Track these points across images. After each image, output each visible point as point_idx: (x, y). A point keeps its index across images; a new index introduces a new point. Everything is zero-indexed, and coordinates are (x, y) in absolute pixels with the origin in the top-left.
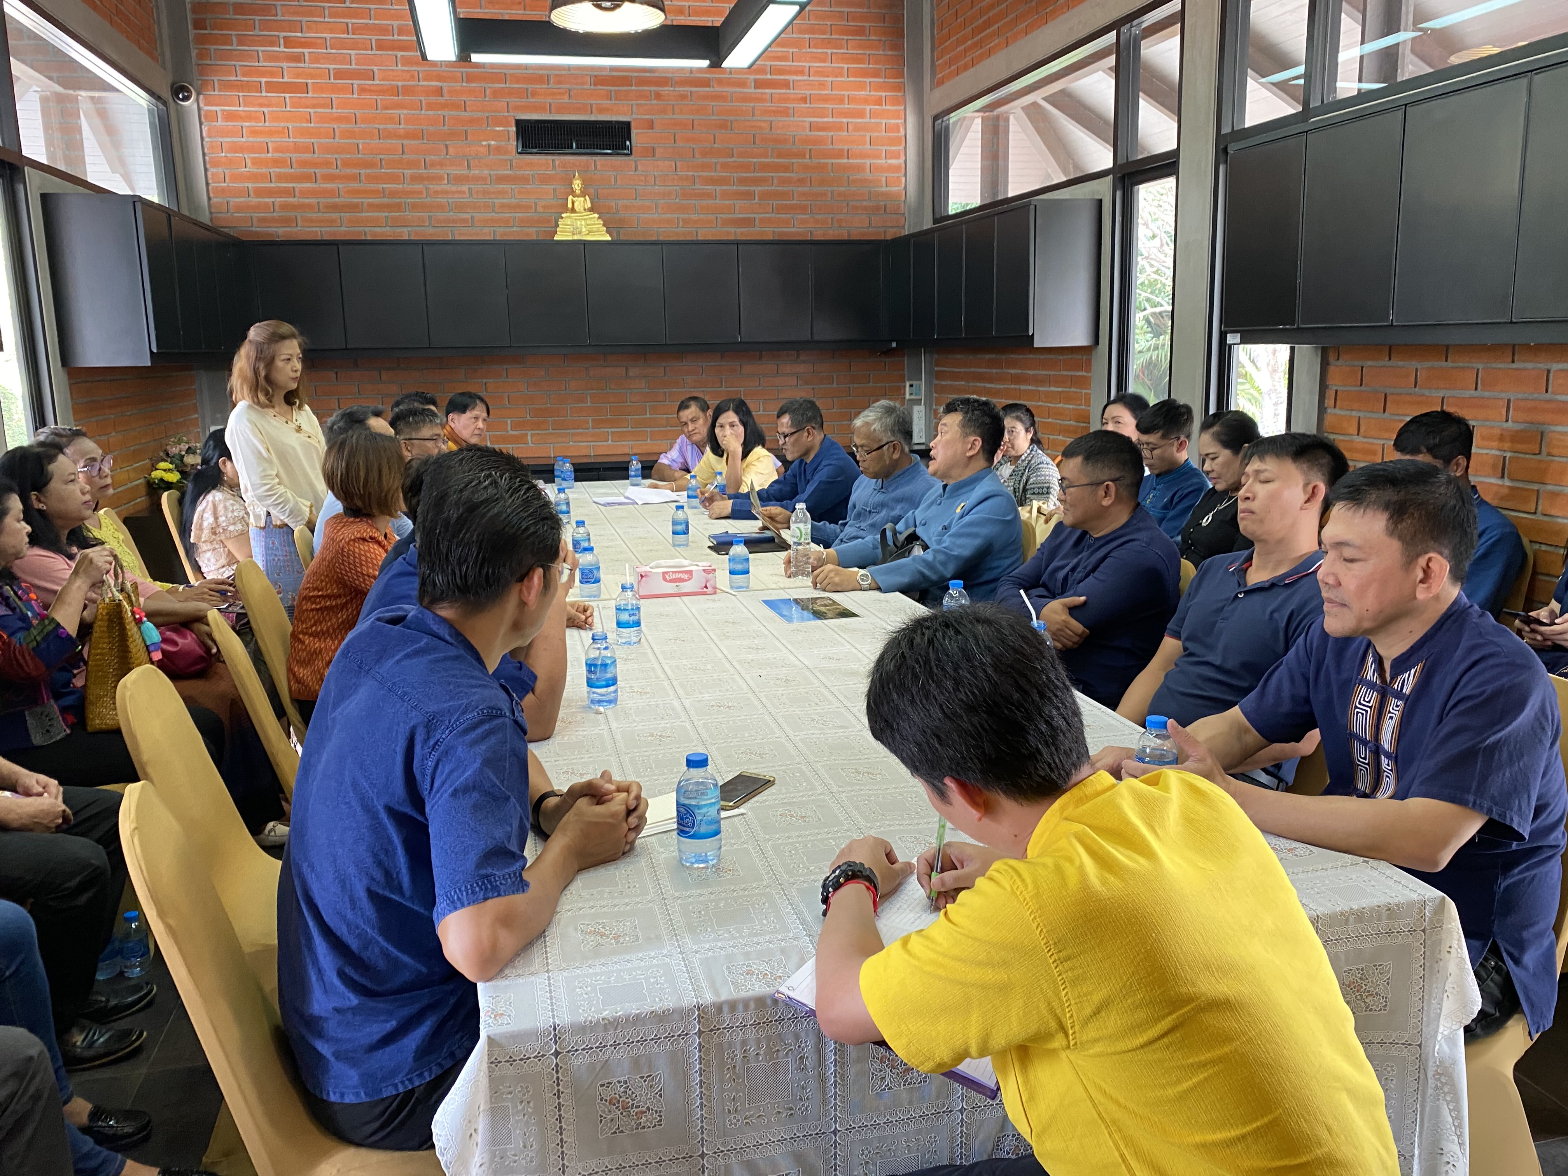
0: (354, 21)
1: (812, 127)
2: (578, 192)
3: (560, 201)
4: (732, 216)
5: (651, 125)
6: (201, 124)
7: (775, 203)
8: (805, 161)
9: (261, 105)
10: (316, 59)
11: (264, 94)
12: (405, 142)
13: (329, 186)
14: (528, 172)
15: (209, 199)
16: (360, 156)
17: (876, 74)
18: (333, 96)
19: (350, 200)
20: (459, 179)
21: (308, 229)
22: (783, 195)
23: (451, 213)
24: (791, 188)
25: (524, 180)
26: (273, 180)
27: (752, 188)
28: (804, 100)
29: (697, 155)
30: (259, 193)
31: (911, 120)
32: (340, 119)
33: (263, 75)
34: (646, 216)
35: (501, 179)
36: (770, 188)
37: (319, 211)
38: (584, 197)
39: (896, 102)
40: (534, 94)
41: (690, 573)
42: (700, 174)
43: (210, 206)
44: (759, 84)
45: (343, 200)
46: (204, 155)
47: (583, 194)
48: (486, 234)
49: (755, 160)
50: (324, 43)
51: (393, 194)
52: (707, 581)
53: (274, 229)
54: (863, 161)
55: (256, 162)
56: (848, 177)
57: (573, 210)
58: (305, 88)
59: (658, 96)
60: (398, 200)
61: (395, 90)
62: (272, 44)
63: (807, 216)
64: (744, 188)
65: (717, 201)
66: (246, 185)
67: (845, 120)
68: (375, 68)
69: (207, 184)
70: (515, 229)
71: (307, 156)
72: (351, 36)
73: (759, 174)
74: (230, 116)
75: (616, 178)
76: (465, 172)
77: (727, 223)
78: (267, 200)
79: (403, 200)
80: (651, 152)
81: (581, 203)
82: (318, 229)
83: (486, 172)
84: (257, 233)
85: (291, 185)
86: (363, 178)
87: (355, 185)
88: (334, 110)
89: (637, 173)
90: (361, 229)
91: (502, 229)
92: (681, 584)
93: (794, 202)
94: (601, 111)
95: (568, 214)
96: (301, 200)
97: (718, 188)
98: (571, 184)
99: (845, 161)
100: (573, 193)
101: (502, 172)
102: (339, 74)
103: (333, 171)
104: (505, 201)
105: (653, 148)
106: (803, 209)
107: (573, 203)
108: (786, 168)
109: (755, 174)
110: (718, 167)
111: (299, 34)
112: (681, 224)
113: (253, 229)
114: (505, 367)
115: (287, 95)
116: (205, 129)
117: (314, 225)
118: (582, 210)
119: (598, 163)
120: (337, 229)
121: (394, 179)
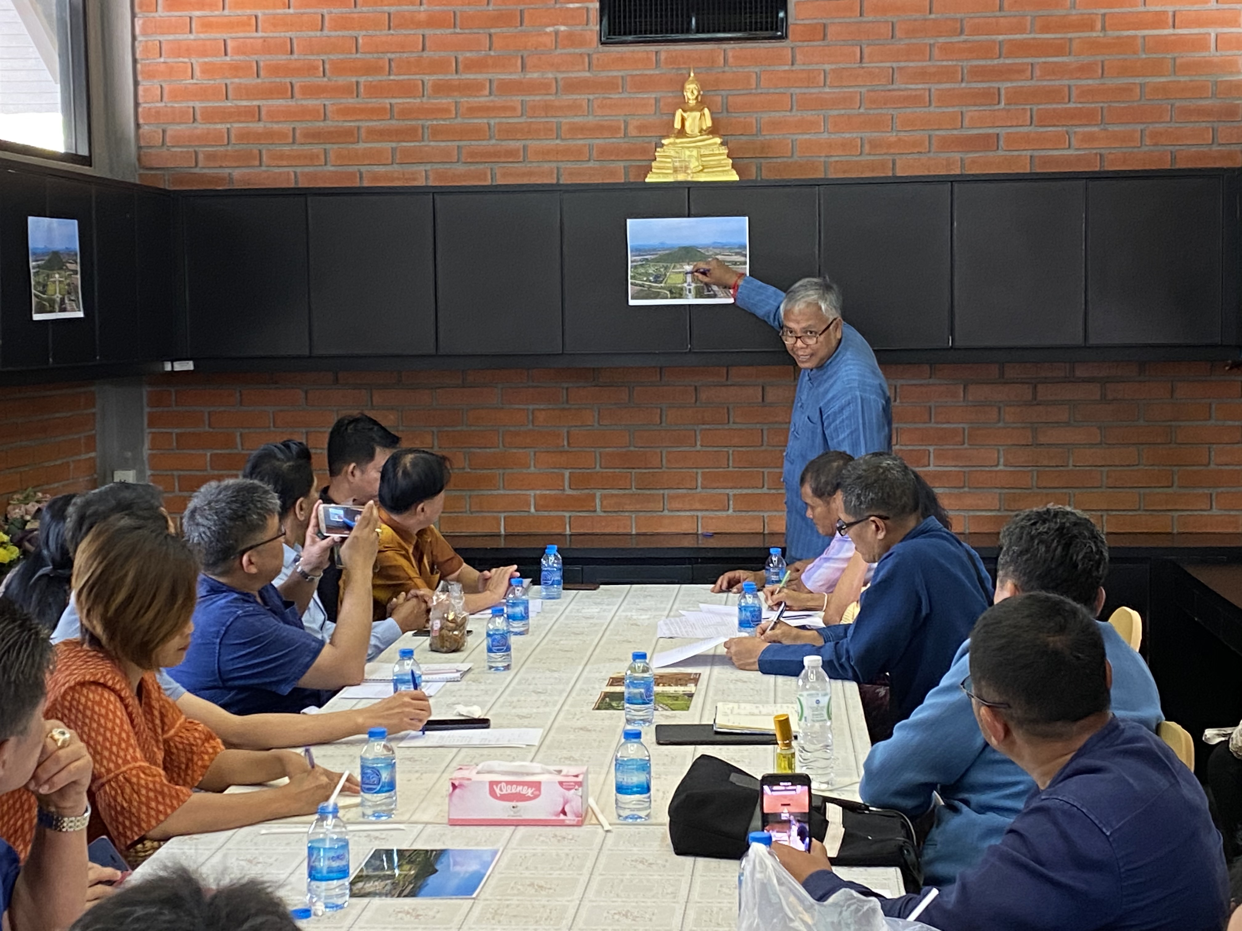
3: (665, 117)
4: (955, 132)
6: (133, 16)
7: (1035, 108)
8: (1094, 34)
13: (311, 103)
14: (615, 74)
15: (138, 126)
16: (358, 56)
19: (340, 124)
20: (507, 88)
21: (277, 170)
22: (1051, 94)
23: (493, 142)
24: (1067, 82)
25: (610, 85)
26: (230, 96)
27: (996, 85)
29: (898, 34)
30: (210, 116)
34: (807, 137)
35: (572, 86)
36: (1028, 83)
37: (294, 143)
38: (702, 110)
41: (537, 785)
42: (902, 64)
43: (137, 137)
45: (329, 123)
46: (135, 61)
47: (701, 104)
49: (1001, 37)
51: (406, 113)
52: (566, 803)
53: (228, 171)
54: (1202, 30)
55: (209, 70)
56: (1175, 59)
57: (682, 133)
60: (414, 123)
63: (1095, 129)
64: (980, 85)
65: (932, 109)
66: (191, 104)
69: (137, 104)
70: (591, 164)
73: (1008, 61)
75: (758, 78)
77: (946, 144)
78: (219, 126)
79: (420, 122)
81: (695, 121)
82: (290, 170)
83: (550, 75)
84: (201, 177)
85: (256, 103)
86: (362, 89)
89: (794, 68)
90: (356, 168)
91: (569, 165)
92: (520, 804)
93: (1071, 105)
95: (671, 140)
96: (269, 125)
97: (934, 87)
98: (683, 89)
99: (1170, 31)
100: (683, 103)
101: (573, 75)
103: (319, 80)
104: (577, 120)
105: (825, 26)
106: (1088, 117)
107: (683, 120)
108: (1060, 49)
109: (1001, 61)
110: (936, 51)
112: (867, 148)
113: (196, 170)
114: (565, 385)
116: (138, 23)
117: (285, 163)
118: (697, 131)
119: (730, 54)
120: (320, 168)
121: (406, 89)
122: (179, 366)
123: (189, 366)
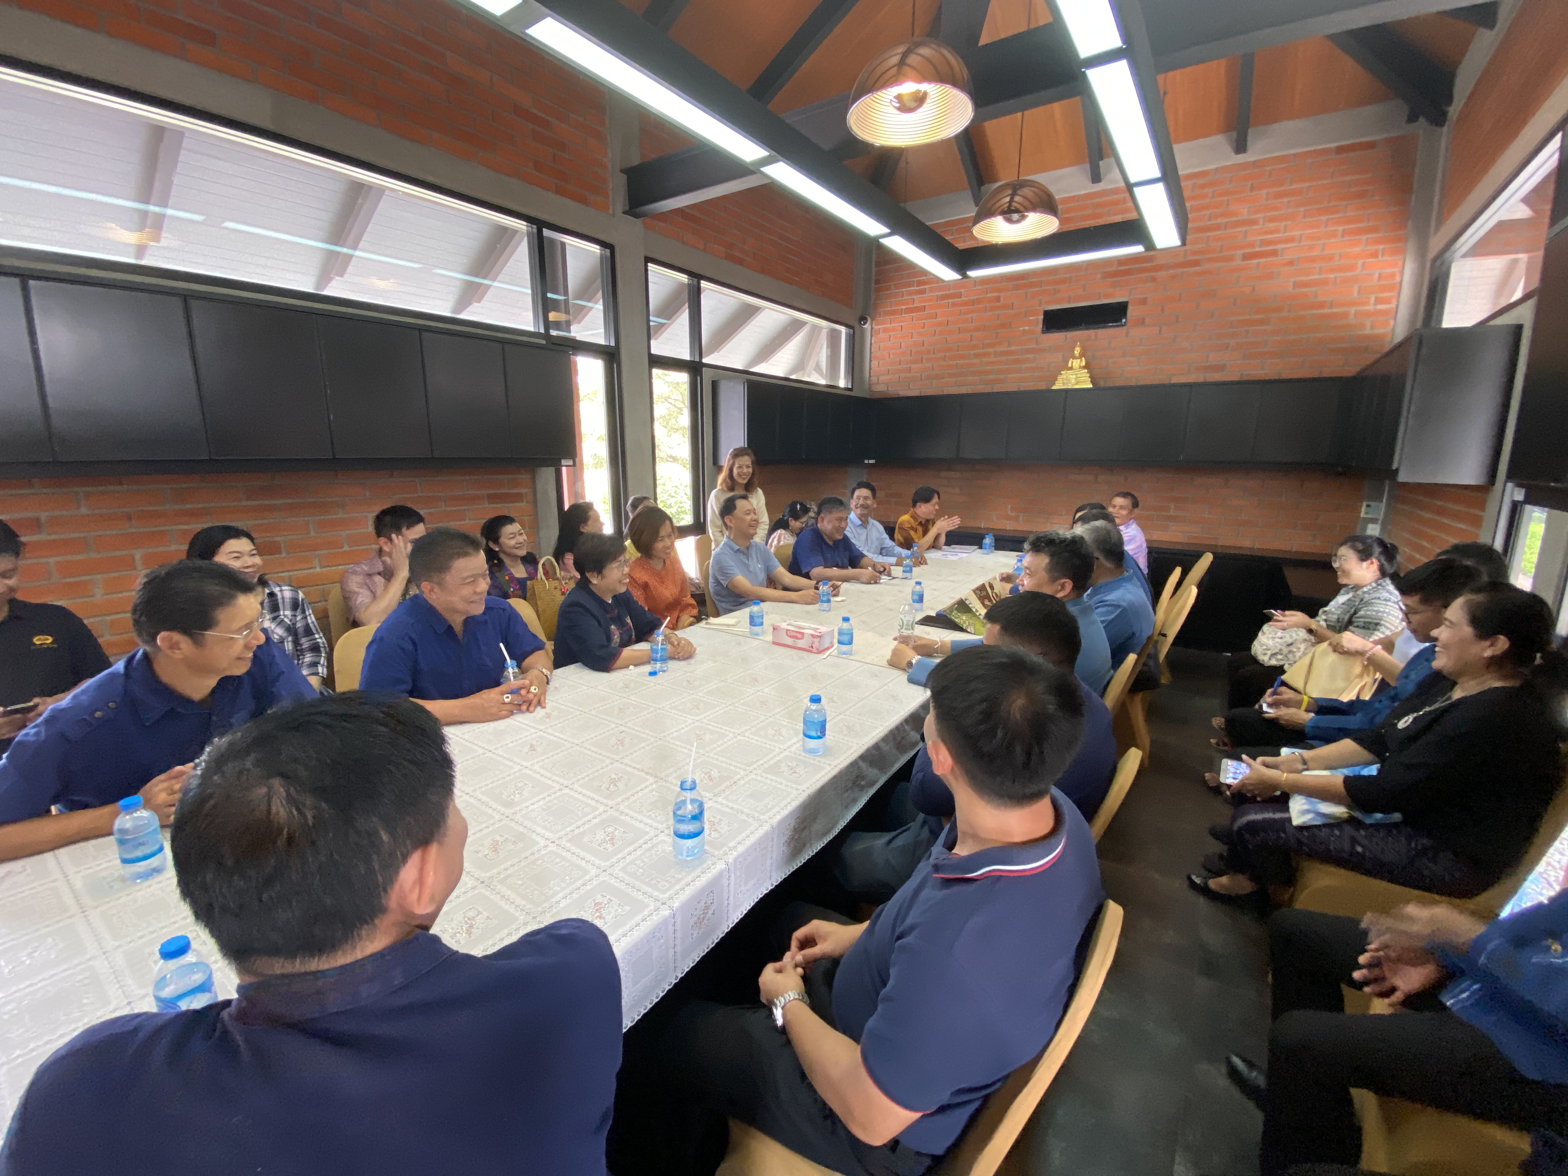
2: (1077, 356)
3: (1064, 362)
4: (1203, 364)
5: (1144, 302)
6: (872, 336)
7: (1246, 351)
8: (1283, 314)
9: (901, 322)
10: (932, 291)
11: (903, 315)
12: (974, 334)
13: (929, 364)
14: (1048, 345)
15: (870, 376)
16: (947, 345)
18: (937, 311)
19: (938, 372)
20: (1001, 354)
21: (915, 390)
22: (1256, 345)
23: (993, 376)
24: (1265, 338)
25: (1044, 350)
26: (901, 364)
27: (1227, 341)
30: (894, 372)
32: (940, 324)
33: (903, 304)
34: (1129, 368)
35: (1028, 351)
36: (1244, 340)
37: (922, 380)
39: (1398, 251)
40: (1059, 292)
45: (934, 372)
47: (1080, 357)
48: (1014, 387)
49: (1233, 319)
51: (962, 366)
52: (813, 643)
53: (898, 391)
54: (1347, 309)
55: (895, 355)
56: (1328, 324)
57: (1070, 369)
60: (964, 370)
61: (972, 303)
62: (910, 286)
63: (1278, 360)
64: (1219, 342)
65: (1192, 354)
66: (889, 368)
67: (1332, 275)
69: (870, 369)
71: (920, 348)
73: (1235, 330)
74: (885, 330)
75: (1110, 344)
76: (1006, 349)
77: (1198, 369)
78: (897, 376)
79: (967, 369)
80: (1141, 322)
81: (1077, 363)
83: (1019, 348)
84: (888, 394)
85: (910, 366)
86: (947, 358)
87: (943, 363)
88: (937, 319)
89: (1128, 339)
90: (942, 388)
91: (1024, 383)
93: (1266, 349)
94: (1107, 296)
95: (1066, 372)
96: (913, 374)
98: (1074, 350)
99: (1328, 310)
100: (1073, 357)
101: (1030, 347)
102: (943, 297)
103: (933, 356)
104: (1028, 365)
105: (1144, 319)
106: (1275, 354)
107: (1072, 363)
108: (1263, 322)
109: (1232, 330)
112: (1158, 372)
113: (887, 391)
115: (914, 314)
116: (873, 339)
117: (918, 387)
118: (1077, 368)
119: (1096, 334)
120: (929, 389)
121: (963, 357)
122: (870, 461)
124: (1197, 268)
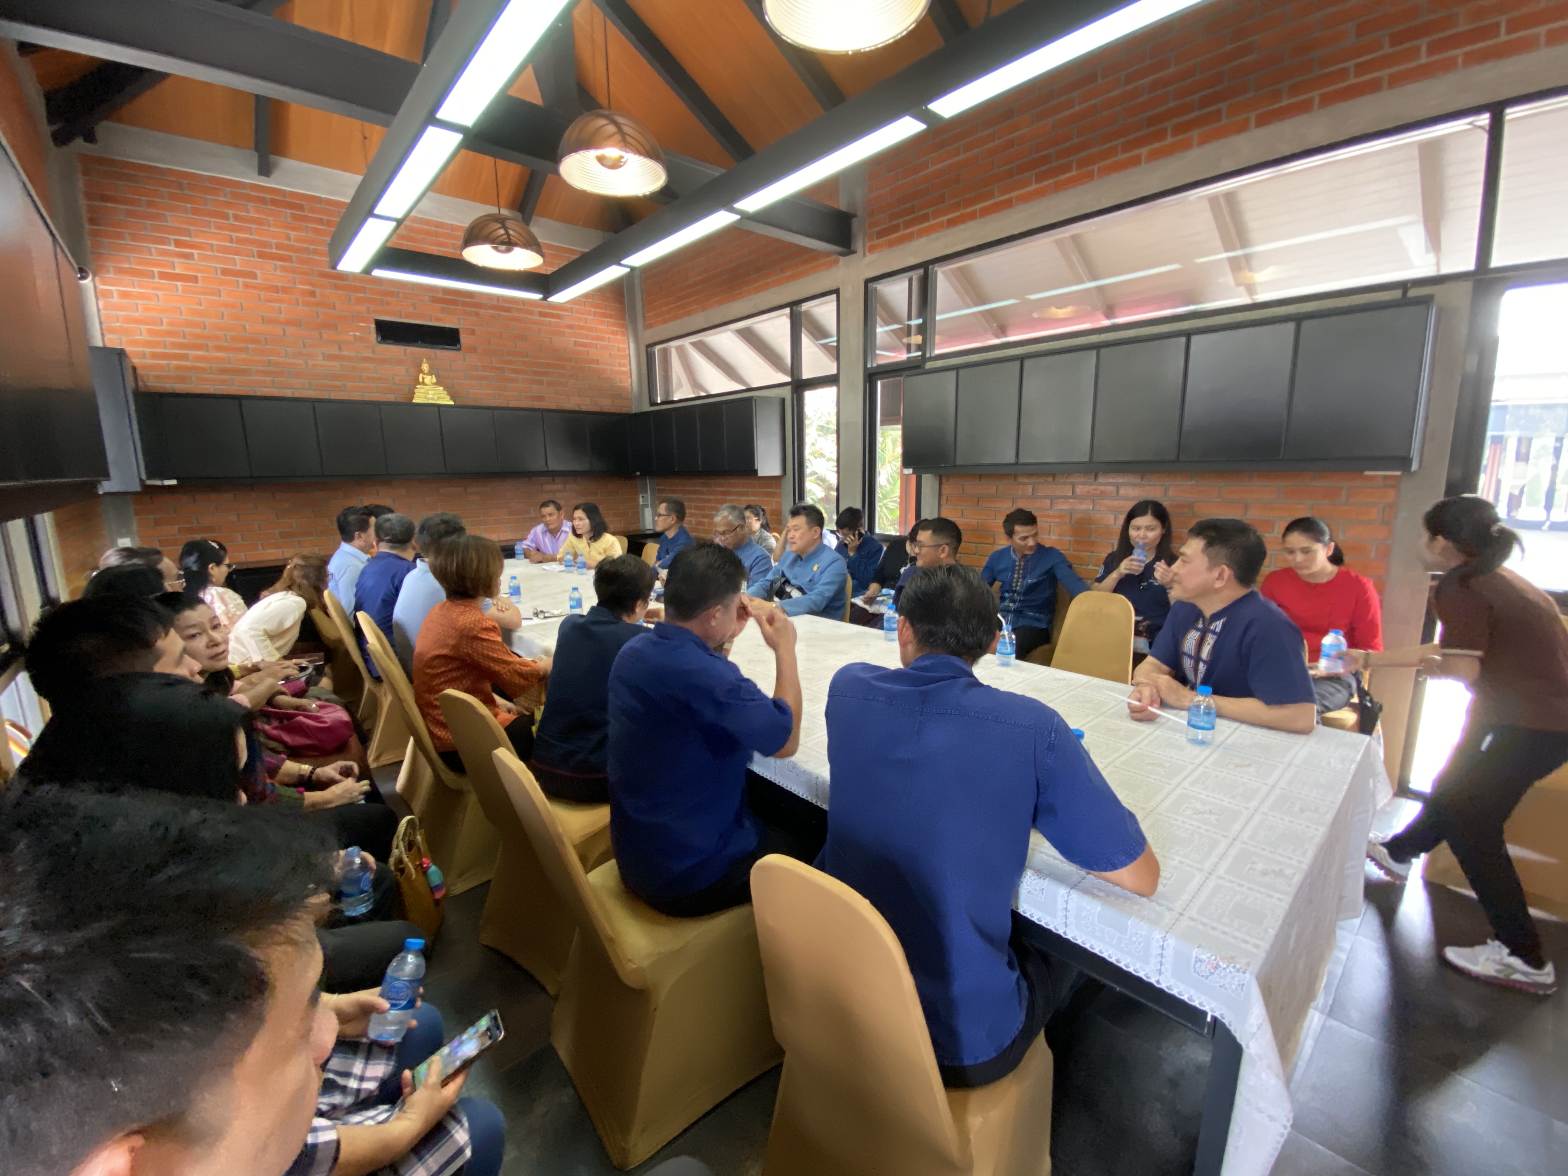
0: (237, 234)
1: (576, 344)
2: (426, 372)
4: (529, 394)
5: (473, 332)
6: (97, 299)
7: (556, 388)
9: (154, 289)
10: (203, 258)
11: (157, 280)
12: (287, 328)
13: (220, 354)
14: (386, 356)
16: (246, 334)
17: (611, 316)
18: (221, 288)
19: (239, 366)
20: (332, 357)
21: (202, 386)
23: (327, 381)
24: (566, 380)
25: (383, 361)
26: (167, 347)
27: (541, 378)
28: (570, 327)
29: (504, 355)
30: (155, 356)
31: (632, 346)
32: (226, 305)
33: (155, 265)
34: (471, 390)
35: (365, 360)
36: (552, 379)
37: (211, 373)
38: (431, 375)
39: (623, 334)
40: (388, 303)
42: (507, 366)
44: (542, 314)
45: (232, 365)
46: (101, 323)
47: (430, 372)
48: (356, 396)
49: (541, 360)
50: (211, 247)
51: (278, 364)
54: (606, 367)
55: (150, 332)
56: (598, 375)
57: (424, 383)
58: (195, 279)
59: (477, 314)
60: (282, 369)
61: (276, 289)
62: (163, 243)
64: (536, 377)
65: (520, 384)
67: (594, 342)
68: (258, 272)
71: (198, 331)
72: (234, 245)
73: (545, 370)
74: (124, 295)
75: (450, 365)
76: (337, 352)
77: (526, 397)
79: (286, 369)
80: (473, 350)
81: (428, 379)
83: (353, 354)
85: (184, 352)
86: (250, 351)
87: (243, 356)
88: (222, 298)
89: (464, 362)
90: (251, 387)
91: (367, 394)
94: (438, 320)
95: (421, 386)
96: (194, 364)
97: (520, 376)
98: (420, 366)
99: (597, 366)
100: (422, 371)
101: (366, 355)
102: (225, 272)
103: (223, 344)
104: (369, 375)
105: (476, 348)
107: (423, 378)
108: (562, 367)
110: (519, 363)
111: (188, 239)
112: (497, 396)
115: (179, 284)
117: (207, 382)
118: (430, 384)
119: (439, 354)
121: (277, 353)
122: (167, 483)
123: (174, 482)
124: (508, 314)
